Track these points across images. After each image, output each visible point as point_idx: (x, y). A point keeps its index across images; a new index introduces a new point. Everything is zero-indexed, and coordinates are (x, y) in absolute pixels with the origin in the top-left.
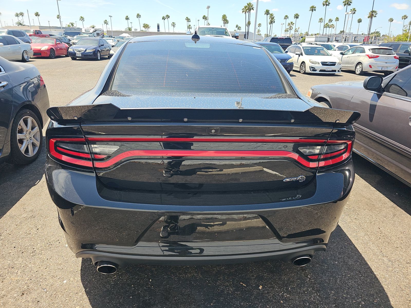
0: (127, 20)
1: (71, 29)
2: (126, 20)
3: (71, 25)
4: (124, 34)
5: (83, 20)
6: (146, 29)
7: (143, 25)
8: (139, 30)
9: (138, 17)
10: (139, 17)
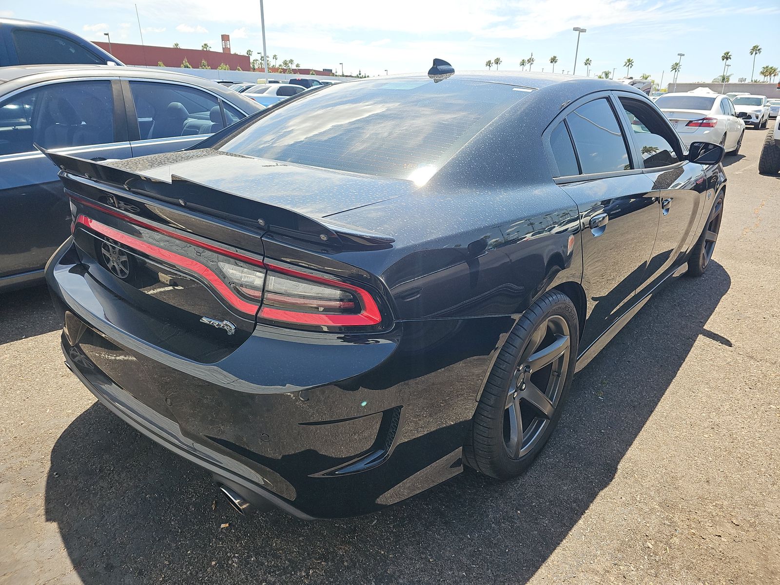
0: (725, 59)
1: (603, 83)
2: (723, 60)
3: (604, 75)
4: (700, 88)
5: (630, 65)
6: (766, 78)
7: (761, 70)
8: (748, 81)
9: (754, 53)
10: (756, 53)
